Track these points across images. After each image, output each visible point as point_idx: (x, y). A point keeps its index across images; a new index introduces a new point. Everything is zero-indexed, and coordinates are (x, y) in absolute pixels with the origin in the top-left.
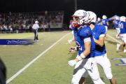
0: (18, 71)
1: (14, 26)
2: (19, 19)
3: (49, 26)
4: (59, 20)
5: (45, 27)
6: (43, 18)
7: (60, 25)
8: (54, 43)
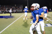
0: (4, 29)
1: (2, 11)
2: (4, 8)
3: (17, 11)
4: (21, 8)
5: (15, 11)
6: (14, 7)
7: (21, 11)
8: (19, 18)
